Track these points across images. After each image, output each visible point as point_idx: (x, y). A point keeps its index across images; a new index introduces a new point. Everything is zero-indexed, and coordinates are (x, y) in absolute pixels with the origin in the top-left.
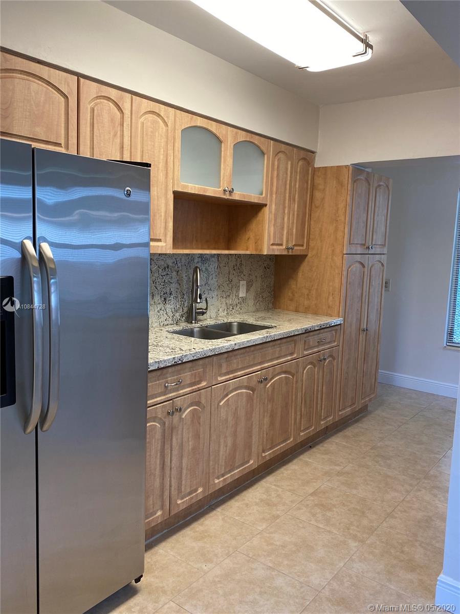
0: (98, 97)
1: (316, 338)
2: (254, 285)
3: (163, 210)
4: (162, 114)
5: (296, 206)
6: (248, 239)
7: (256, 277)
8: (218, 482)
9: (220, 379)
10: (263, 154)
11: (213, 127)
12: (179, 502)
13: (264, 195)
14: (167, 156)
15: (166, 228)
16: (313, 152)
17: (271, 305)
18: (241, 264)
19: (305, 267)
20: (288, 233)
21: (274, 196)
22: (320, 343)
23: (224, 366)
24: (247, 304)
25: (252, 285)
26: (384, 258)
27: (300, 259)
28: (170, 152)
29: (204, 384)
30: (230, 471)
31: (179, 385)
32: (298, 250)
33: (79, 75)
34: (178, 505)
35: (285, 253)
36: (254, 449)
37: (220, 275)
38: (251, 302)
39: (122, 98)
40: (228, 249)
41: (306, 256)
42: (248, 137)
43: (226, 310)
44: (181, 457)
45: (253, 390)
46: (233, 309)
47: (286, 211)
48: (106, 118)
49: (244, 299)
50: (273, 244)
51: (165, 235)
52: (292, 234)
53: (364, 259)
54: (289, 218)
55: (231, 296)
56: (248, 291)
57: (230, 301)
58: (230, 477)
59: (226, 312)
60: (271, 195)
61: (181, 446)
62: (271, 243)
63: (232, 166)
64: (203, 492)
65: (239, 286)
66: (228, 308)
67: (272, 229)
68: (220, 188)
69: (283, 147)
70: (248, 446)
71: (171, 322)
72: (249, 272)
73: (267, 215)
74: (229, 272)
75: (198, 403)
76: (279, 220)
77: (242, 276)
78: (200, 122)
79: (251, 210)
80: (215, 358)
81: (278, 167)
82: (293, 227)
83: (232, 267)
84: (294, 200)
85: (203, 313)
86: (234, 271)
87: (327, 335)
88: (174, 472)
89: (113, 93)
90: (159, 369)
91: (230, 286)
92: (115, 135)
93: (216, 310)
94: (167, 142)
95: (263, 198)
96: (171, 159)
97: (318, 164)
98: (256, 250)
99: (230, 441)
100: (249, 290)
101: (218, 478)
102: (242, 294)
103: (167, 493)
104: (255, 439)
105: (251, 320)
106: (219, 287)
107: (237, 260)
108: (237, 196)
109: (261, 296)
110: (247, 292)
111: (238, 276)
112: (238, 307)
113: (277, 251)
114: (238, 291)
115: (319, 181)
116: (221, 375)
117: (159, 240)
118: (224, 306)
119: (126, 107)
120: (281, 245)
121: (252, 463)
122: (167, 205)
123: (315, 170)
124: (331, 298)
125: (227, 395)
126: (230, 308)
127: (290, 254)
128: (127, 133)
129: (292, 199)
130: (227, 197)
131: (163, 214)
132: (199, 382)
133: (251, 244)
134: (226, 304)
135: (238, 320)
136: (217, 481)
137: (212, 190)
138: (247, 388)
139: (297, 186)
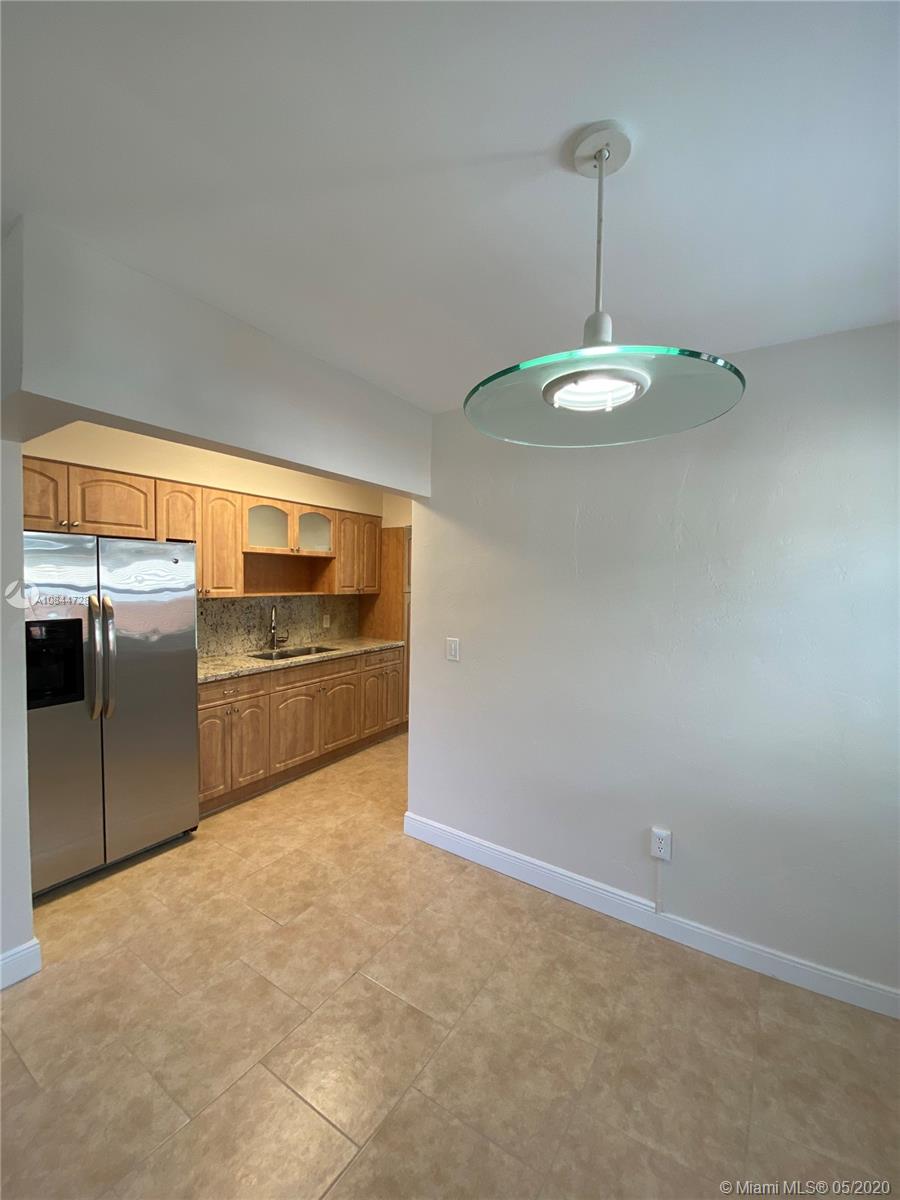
0: (173, 492)
1: (379, 657)
2: (338, 617)
3: (233, 566)
4: (230, 499)
5: (365, 557)
6: (324, 583)
7: (340, 612)
8: (280, 767)
9: (278, 689)
10: (329, 521)
11: (279, 505)
12: (241, 780)
13: (332, 551)
14: (235, 527)
15: (236, 578)
16: (380, 517)
17: (356, 634)
18: (324, 602)
19: (379, 603)
20: (358, 578)
21: (342, 552)
22: (381, 661)
23: (282, 679)
24: (332, 633)
25: (336, 618)
27: (373, 598)
28: (239, 525)
29: (261, 692)
30: (291, 759)
31: (237, 693)
32: (369, 591)
33: (155, 479)
34: (240, 783)
35: (357, 593)
36: (316, 743)
37: (303, 611)
38: (335, 632)
39: (194, 492)
40: (311, 590)
41: (378, 595)
42: (313, 510)
43: (310, 638)
44: (241, 747)
45: (313, 697)
46: (317, 637)
47: (355, 562)
48: (179, 505)
49: (328, 630)
50: (343, 587)
51: (236, 583)
52: (363, 579)
54: (358, 567)
55: (314, 627)
56: (331, 623)
57: (315, 631)
58: (291, 763)
59: (310, 640)
60: (340, 551)
61: (241, 737)
63: (298, 531)
64: (265, 773)
65: (323, 619)
66: (312, 637)
67: (343, 575)
68: (288, 547)
69: (348, 515)
70: (309, 739)
71: (254, 648)
72: (330, 609)
73: (337, 565)
74: (313, 609)
75: (257, 706)
76: (349, 569)
77: (326, 612)
78: (266, 502)
79: (322, 562)
80: (272, 673)
81: (344, 530)
82: (363, 573)
83: (317, 605)
84: (363, 553)
85: (283, 641)
86: (317, 609)
87: (389, 655)
88: (235, 756)
89: (186, 488)
90: (216, 681)
91: (314, 620)
92: (188, 516)
94: (235, 519)
95: (332, 553)
96: (239, 531)
97: (385, 525)
99: (290, 736)
100: (333, 622)
101: (280, 763)
102: (326, 625)
103: (229, 773)
104: (316, 734)
106: (303, 620)
107: (319, 599)
109: (345, 627)
111: (322, 612)
112: (323, 635)
113: (348, 591)
114: (321, 623)
115: (385, 538)
116: (278, 686)
117: (231, 588)
118: (308, 634)
119: (198, 497)
120: (352, 587)
121: (314, 753)
122: (236, 562)
123: (382, 530)
124: (397, 626)
125: (286, 701)
126: (314, 637)
127: (363, 593)
128: (198, 513)
129: (360, 552)
130: (296, 553)
131: (233, 569)
132: (258, 690)
133: (326, 586)
134: (311, 633)
135: (317, 645)
136: (278, 765)
137: (279, 550)
138: (306, 695)
139: (366, 542)
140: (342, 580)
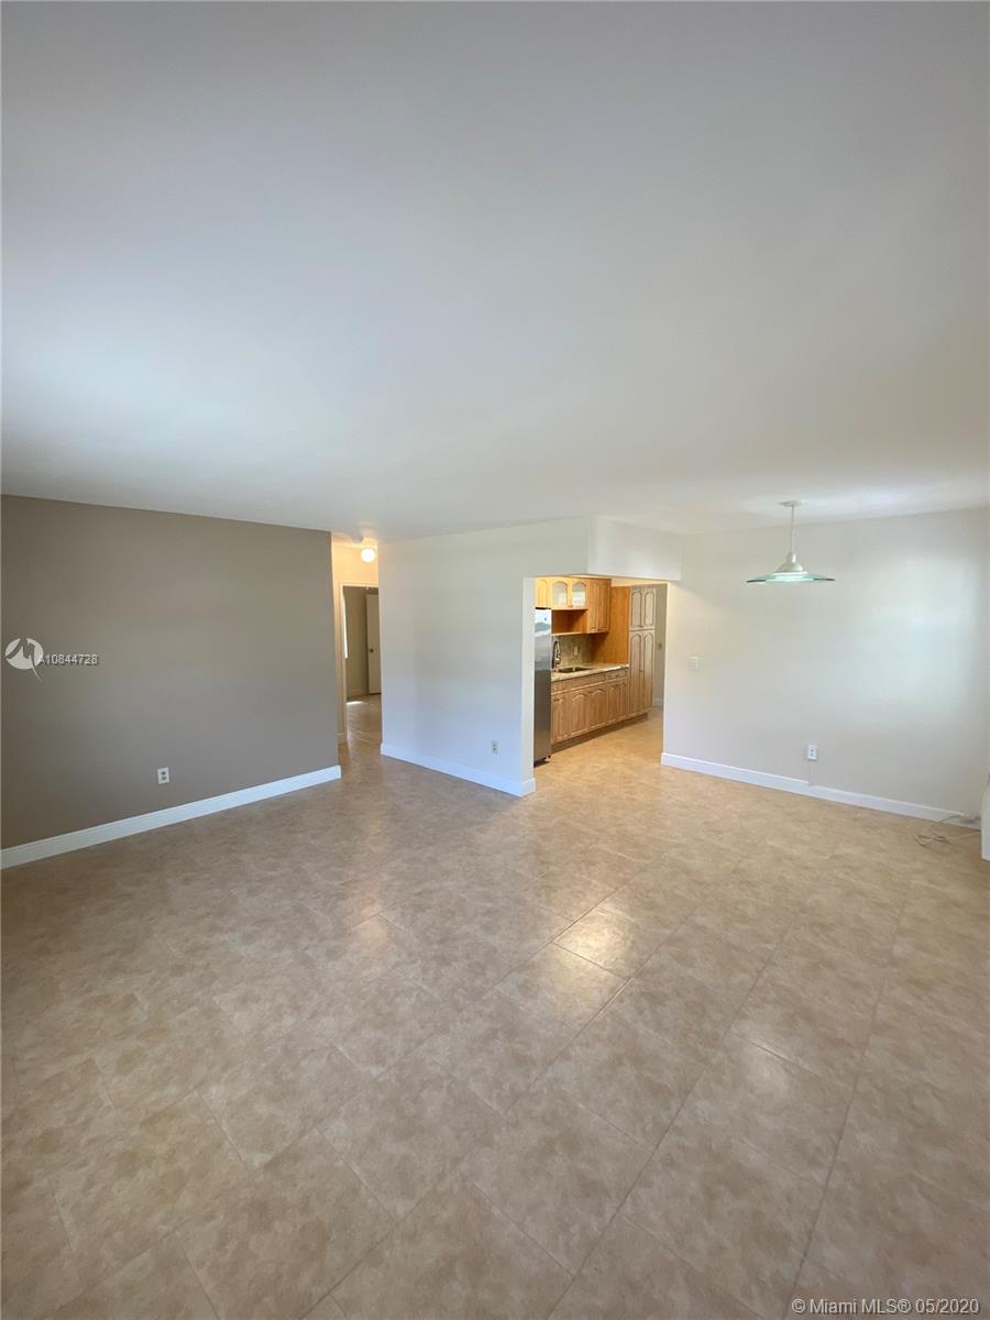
5: (602, 608)
7: (583, 645)
10: (585, 586)
13: (586, 605)
16: (611, 579)
17: (590, 660)
18: (576, 639)
19: (609, 637)
20: (599, 623)
21: (591, 605)
23: (574, 684)
25: (581, 649)
26: (653, 632)
27: (606, 633)
32: (605, 629)
35: (597, 632)
36: (587, 724)
38: (580, 658)
40: (568, 631)
41: (609, 631)
42: (578, 580)
43: (568, 662)
45: (587, 696)
47: (598, 612)
49: (577, 657)
50: (592, 628)
52: (601, 622)
53: (640, 633)
54: (599, 615)
55: (570, 655)
56: (578, 652)
57: (570, 657)
60: (589, 605)
61: (559, 714)
62: (590, 627)
63: (573, 594)
65: (574, 649)
67: (591, 621)
69: (595, 581)
72: (579, 643)
73: (588, 613)
74: (572, 643)
75: (564, 698)
76: (594, 616)
79: (581, 612)
80: (570, 680)
81: (593, 591)
82: (602, 618)
83: (573, 640)
84: (602, 605)
86: (574, 643)
87: (621, 673)
91: (570, 649)
97: (613, 585)
98: (583, 631)
99: (577, 718)
102: (576, 653)
104: (587, 719)
105: (581, 667)
108: (574, 608)
111: (575, 645)
113: (593, 631)
114: (574, 652)
115: (614, 593)
116: (572, 688)
118: (567, 660)
120: (596, 627)
123: (611, 588)
124: (622, 654)
126: (570, 661)
127: (601, 631)
129: (600, 605)
130: (571, 608)
133: (581, 629)
134: (568, 658)
135: (575, 666)
138: (583, 695)
139: (603, 598)
140: (590, 625)
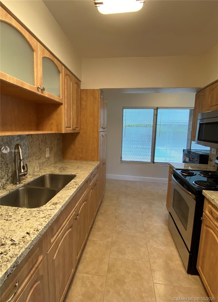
2: (53, 149)
5: (75, 107)
6: (52, 124)
7: (54, 144)
10: (59, 72)
13: (61, 98)
16: (80, 81)
17: (61, 158)
19: (79, 138)
20: (73, 121)
21: (66, 99)
24: (50, 160)
25: (52, 150)
29: (40, 259)
32: (77, 131)
35: (72, 132)
37: (34, 146)
38: (52, 159)
41: (79, 133)
42: (51, 57)
43: (39, 167)
45: (72, 227)
46: (43, 165)
47: (71, 109)
49: (49, 158)
50: (67, 127)
52: (74, 122)
53: (103, 134)
54: (73, 113)
55: (41, 158)
57: (41, 161)
59: (39, 168)
62: (66, 126)
63: (42, 72)
65: (46, 151)
66: (40, 166)
67: (66, 118)
68: (34, 85)
69: (68, 72)
72: (51, 143)
73: (63, 109)
74: (39, 144)
76: (69, 114)
77: (47, 145)
81: (67, 84)
82: (74, 118)
83: (41, 141)
84: (74, 104)
85: (25, 175)
86: (42, 143)
91: (40, 152)
93: (32, 169)
95: (61, 99)
97: (82, 88)
98: (58, 130)
100: (51, 152)
102: (47, 155)
106: (34, 154)
107: (43, 136)
108: (46, 94)
109: (57, 154)
110: (50, 154)
111: (45, 145)
112: (46, 163)
113: (69, 130)
114: (45, 154)
115: (83, 96)
118: (37, 165)
120: (70, 127)
121: (73, 271)
123: (81, 90)
124: (93, 153)
126: (41, 165)
127: (74, 132)
129: (73, 103)
130: (40, 93)
133: (54, 126)
134: (39, 163)
135: (48, 172)
137: (28, 85)
139: (75, 97)
140: (66, 122)
